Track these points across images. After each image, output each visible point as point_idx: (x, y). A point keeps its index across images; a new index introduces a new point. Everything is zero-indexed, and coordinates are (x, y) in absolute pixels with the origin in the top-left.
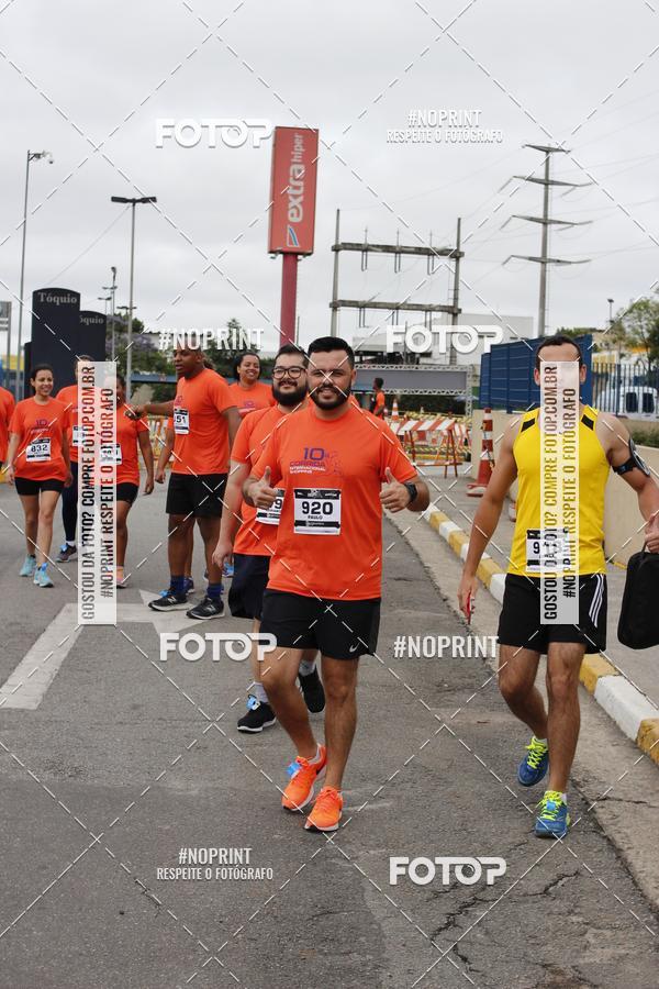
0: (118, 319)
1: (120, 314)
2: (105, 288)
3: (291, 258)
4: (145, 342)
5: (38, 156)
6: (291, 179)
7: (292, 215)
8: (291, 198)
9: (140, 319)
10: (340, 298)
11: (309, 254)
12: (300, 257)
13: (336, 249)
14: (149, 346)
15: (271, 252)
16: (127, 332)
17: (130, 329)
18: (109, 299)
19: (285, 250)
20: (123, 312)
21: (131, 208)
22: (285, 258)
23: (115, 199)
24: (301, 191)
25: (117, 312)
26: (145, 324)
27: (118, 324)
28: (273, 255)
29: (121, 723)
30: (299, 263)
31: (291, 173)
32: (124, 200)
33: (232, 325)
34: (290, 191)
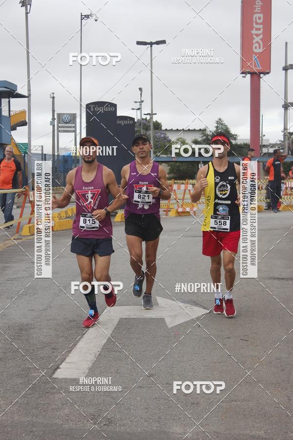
0: (145, 122)
1: (146, 119)
2: (136, 102)
3: (256, 77)
4: (162, 136)
5: (87, 17)
6: (254, 23)
7: (256, 48)
8: (254, 36)
9: (159, 121)
10: (289, 101)
11: (268, 73)
12: (262, 75)
13: (286, 69)
14: (165, 138)
15: (242, 73)
16: (150, 130)
17: (152, 127)
18: (139, 109)
19: (251, 71)
20: (148, 117)
21: (150, 48)
22: (251, 76)
23: (139, 43)
24: (260, 32)
25: (144, 117)
26: (162, 124)
27: (145, 125)
28: (244, 75)
29: (141, 387)
30: (261, 79)
31: (254, 20)
32: (145, 43)
33: (219, 122)
34: (254, 32)
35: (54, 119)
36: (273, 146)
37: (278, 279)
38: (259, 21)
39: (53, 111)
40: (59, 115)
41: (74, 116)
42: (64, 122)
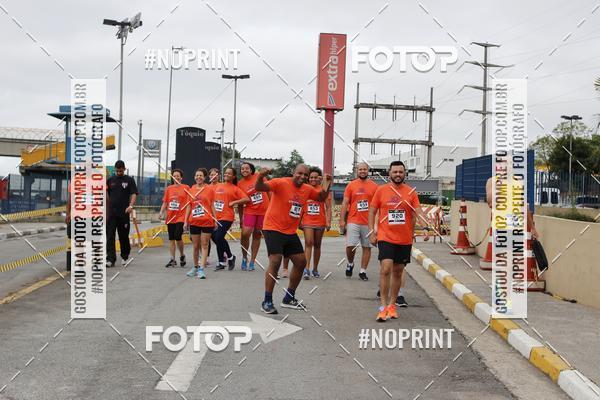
0: (226, 150)
1: (226, 148)
6: (331, 65)
7: (331, 86)
8: (330, 76)
9: (239, 151)
10: (359, 136)
11: (341, 110)
12: (335, 112)
15: (318, 109)
16: (231, 158)
17: (233, 156)
18: (219, 138)
19: (326, 108)
20: (229, 146)
21: (234, 82)
22: (326, 113)
23: (224, 76)
24: (336, 72)
26: (241, 153)
28: (319, 111)
30: (335, 116)
31: (331, 62)
32: (230, 77)
33: (294, 153)
34: (330, 72)
35: (140, 144)
36: (342, 177)
37: (364, 299)
38: (334, 62)
39: (140, 137)
40: (145, 141)
41: (159, 143)
42: (150, 148)
